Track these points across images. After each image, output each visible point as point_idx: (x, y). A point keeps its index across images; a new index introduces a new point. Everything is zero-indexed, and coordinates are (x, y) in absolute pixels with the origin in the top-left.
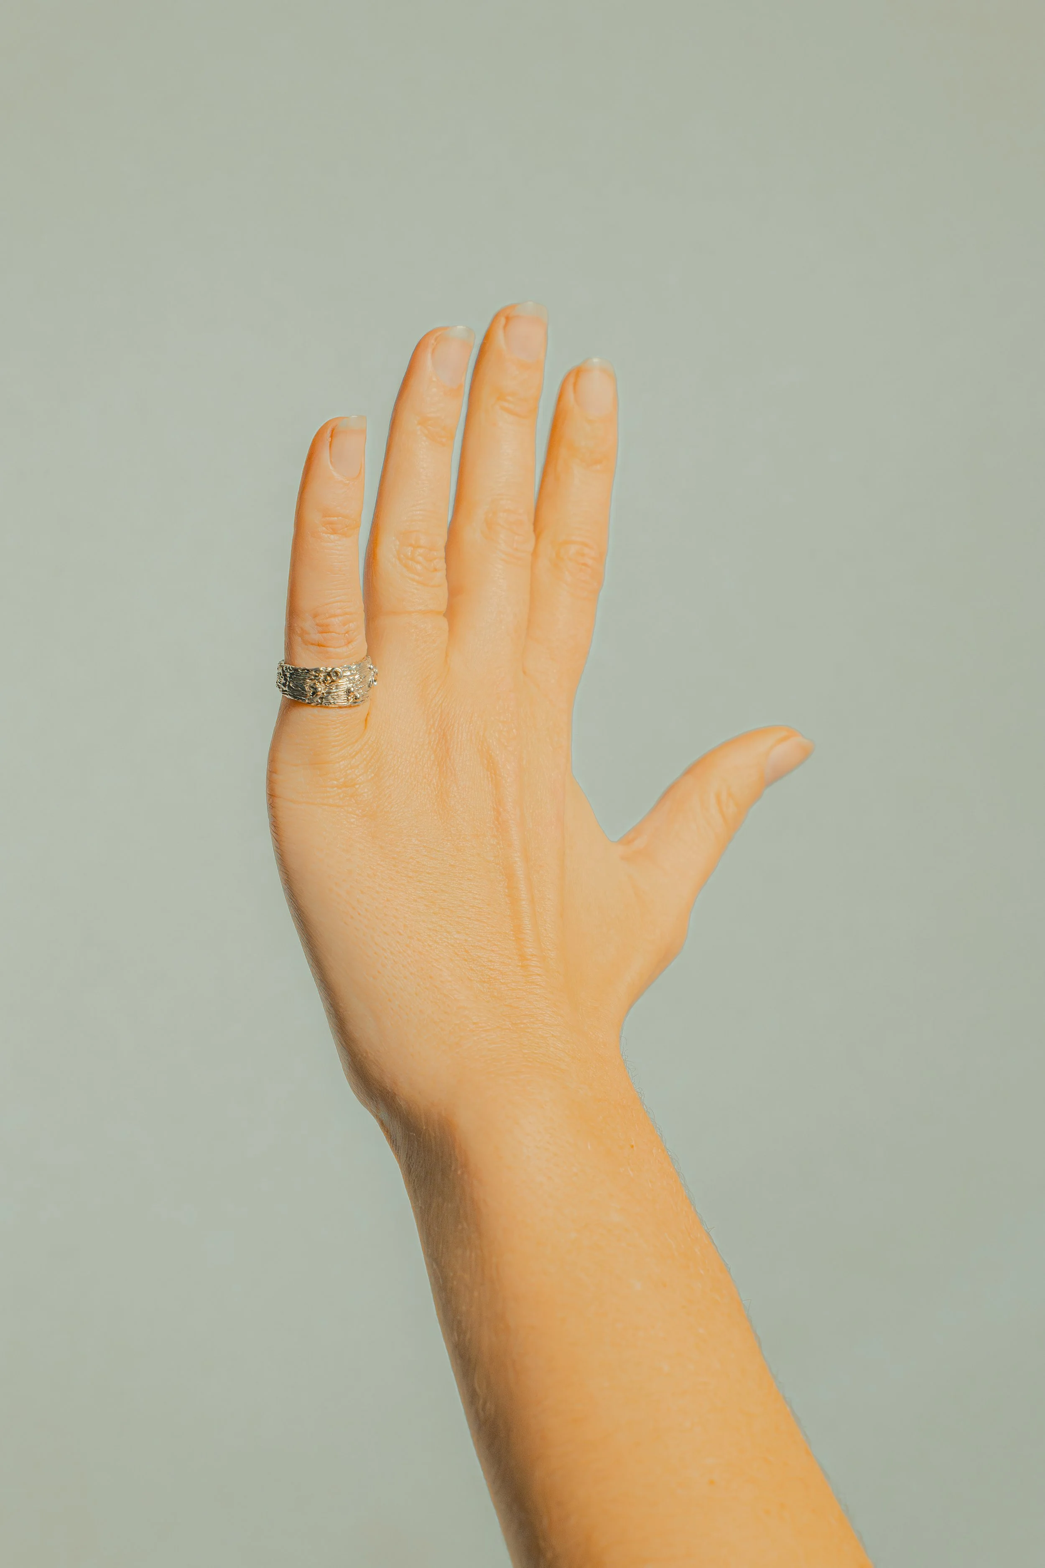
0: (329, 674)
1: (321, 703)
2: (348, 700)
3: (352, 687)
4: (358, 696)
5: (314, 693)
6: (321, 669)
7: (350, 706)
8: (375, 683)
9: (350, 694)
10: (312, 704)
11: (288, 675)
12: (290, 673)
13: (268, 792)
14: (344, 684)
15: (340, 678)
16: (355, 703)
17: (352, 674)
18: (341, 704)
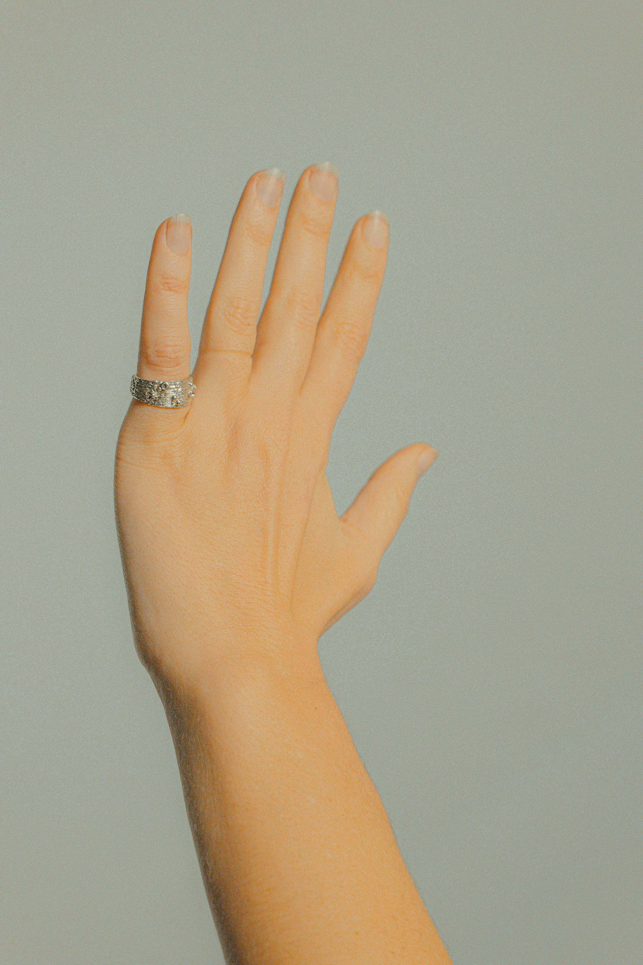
0: (161, 386)
1: (154, 404)
2: (172, 404)
3: (175, 396)
4: (179, 402)
5: (150, 397)
6: (156, 381)
7: (173, 408)
8: (193, 395)
9: (173, 400)
10: (149, 404)
11: (136, 384)
12: (137, 382)
13: (116, 456)
14: (171, 393)
15: (167, 389)
16: (177, 406)
17: (176, 388)
18: (167, 406)
